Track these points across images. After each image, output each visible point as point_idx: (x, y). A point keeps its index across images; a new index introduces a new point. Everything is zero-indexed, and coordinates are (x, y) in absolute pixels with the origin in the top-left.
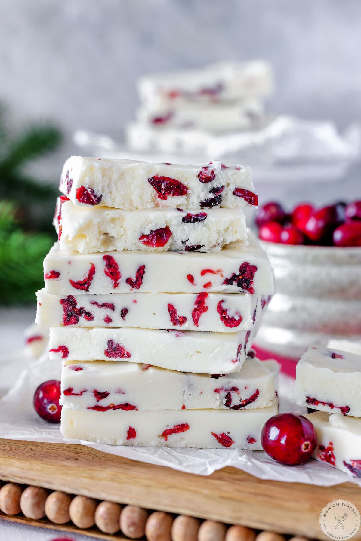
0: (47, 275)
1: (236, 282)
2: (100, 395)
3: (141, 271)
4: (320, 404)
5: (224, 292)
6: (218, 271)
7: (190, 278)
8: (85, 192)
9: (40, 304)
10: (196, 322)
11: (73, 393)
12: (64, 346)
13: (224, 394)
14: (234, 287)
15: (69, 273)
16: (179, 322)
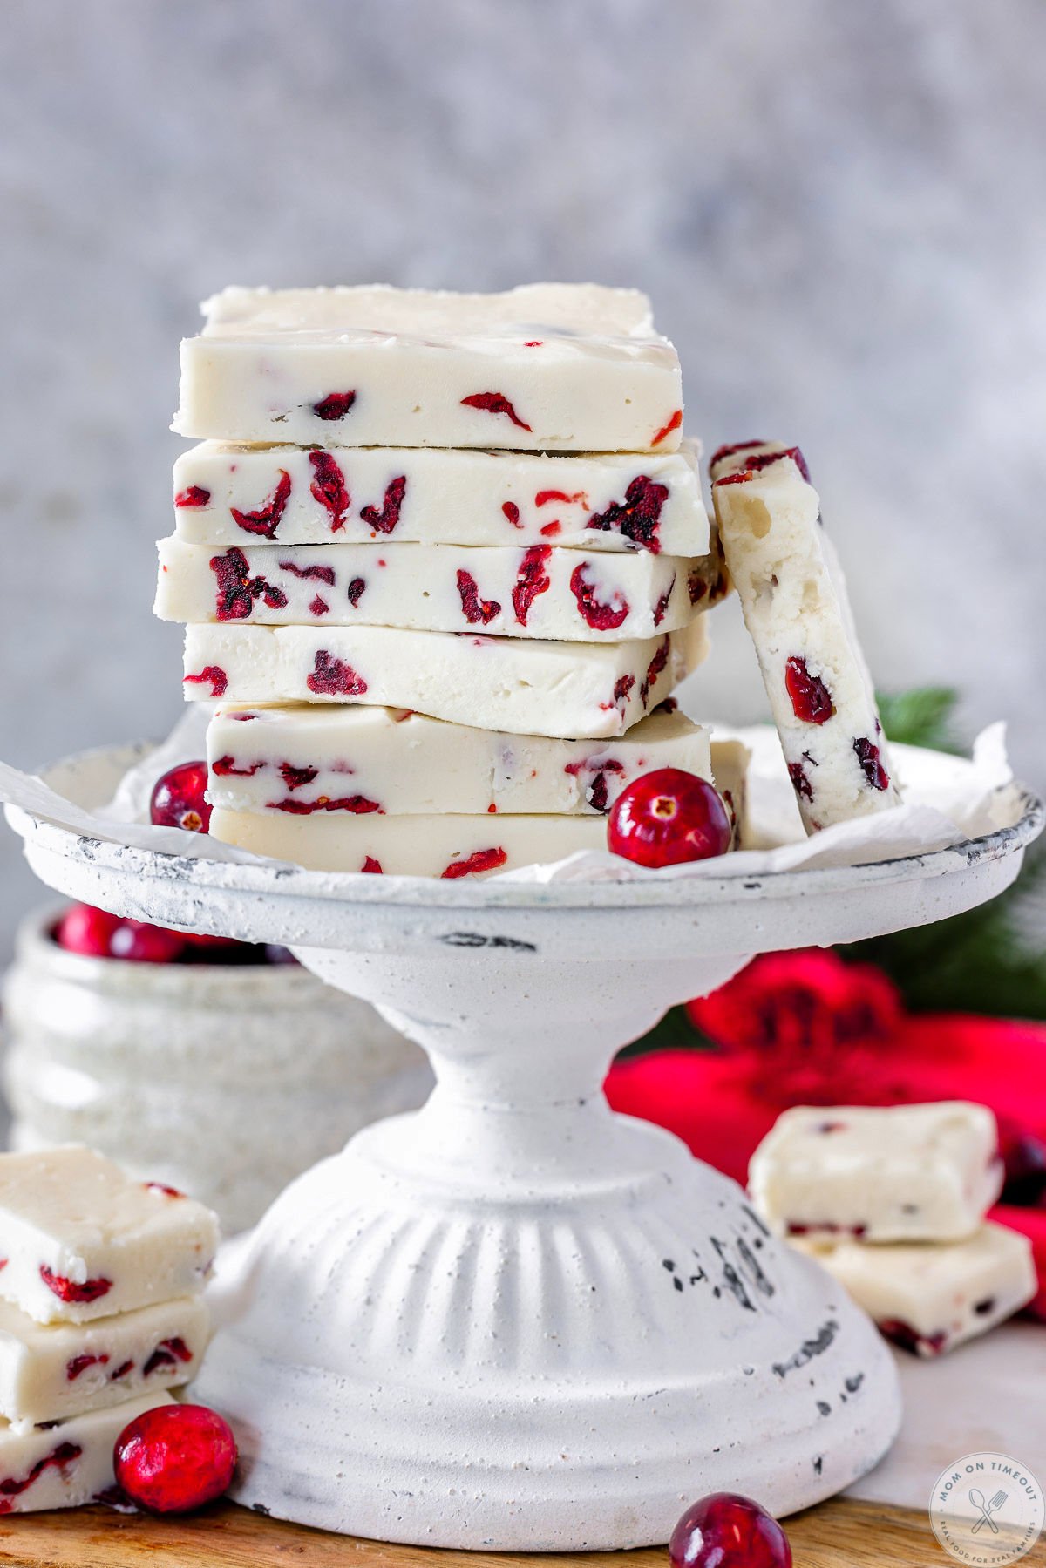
0: (180, 496)
1: (617, 524)
2: (298, 776)
3: (397, 490)
5: (589, 547)
6: (576, 496)
7: (511, 511)
9: (165, 569)
10: (521, 615)
11: (233, 768)
12: (216, 668)
13: (588, 777)
14: (614, 536)
15: (231, 492)
16: (482, 613)
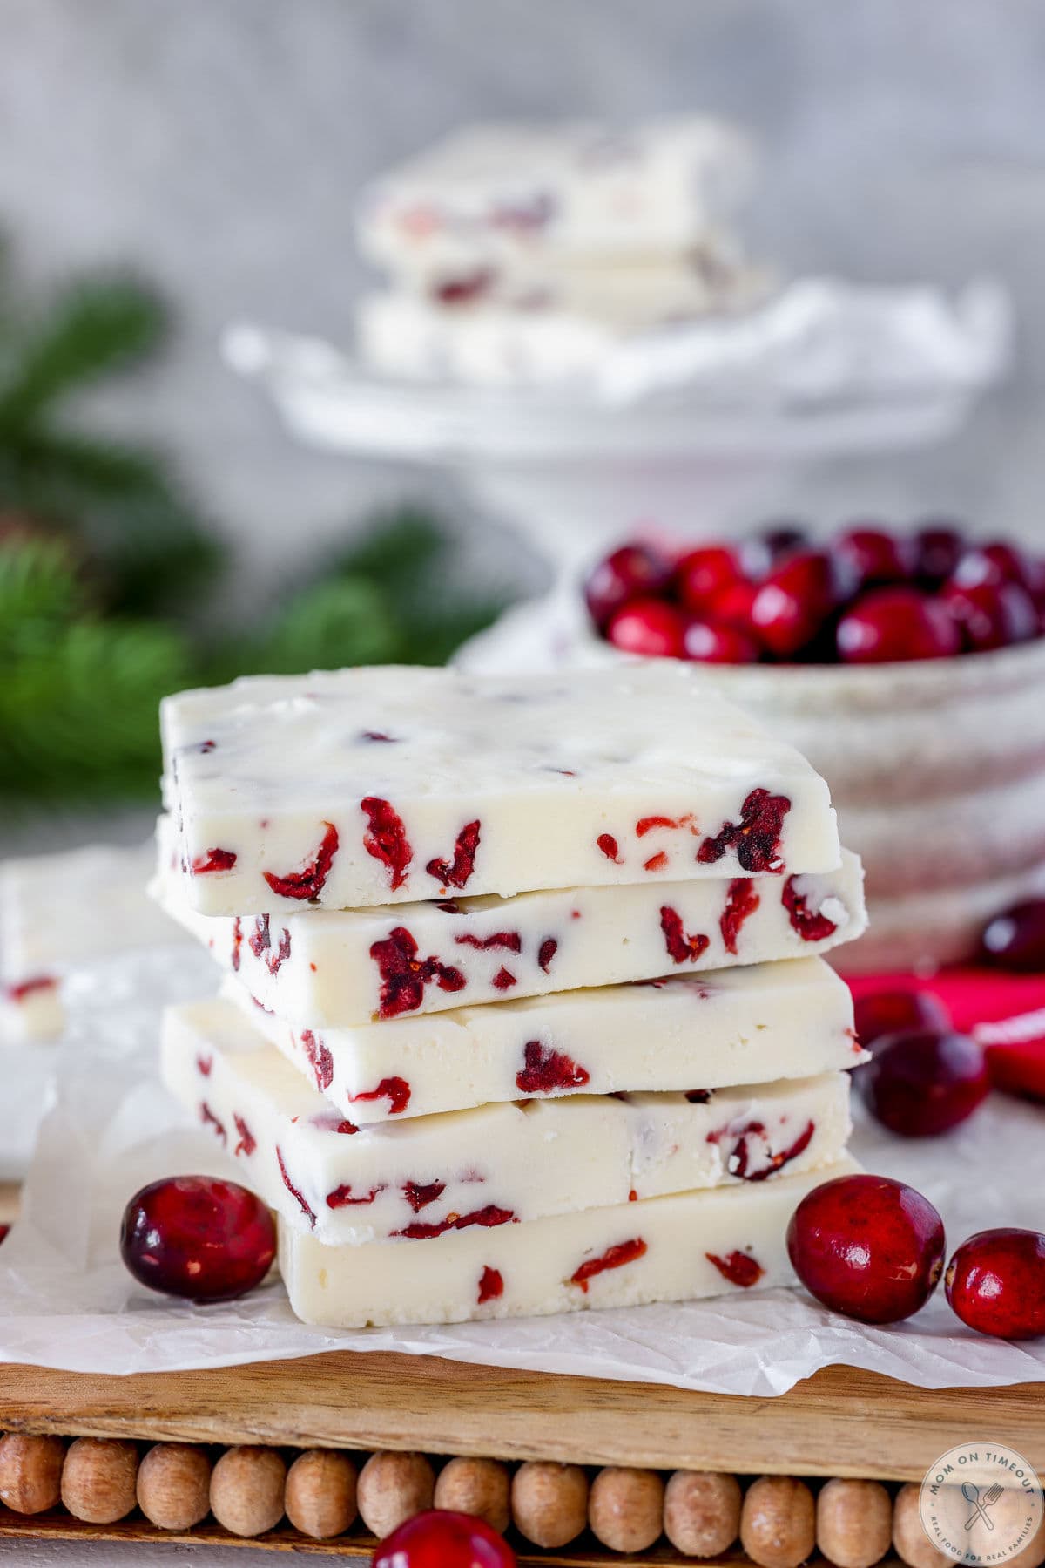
0: (200, 862)
1: (733, 847)
2: (421, 1194)
3: (469, 838)
6: (683, 820)
7: (608, 845)
11: (350, 1198)
14: (731, 864)
15: (262, 854)
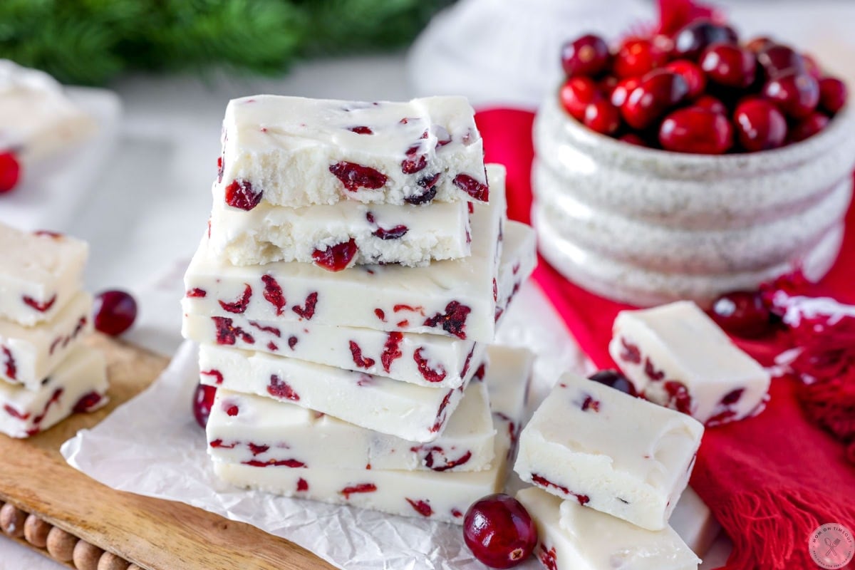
0: (189, 292)
1: (441, 324)
2: (257, 449)
3: (313, 299)
4: (549, 485)
6: (417, 308)
7: (380, 313)
8: (238, 192)
9: (186, 315)
10: (387, 367)
11: (222, 445)
12: (218, 371)
13: (423, 454)
14: (439, 330)
15: (218, 292)
16: (365, 364)
